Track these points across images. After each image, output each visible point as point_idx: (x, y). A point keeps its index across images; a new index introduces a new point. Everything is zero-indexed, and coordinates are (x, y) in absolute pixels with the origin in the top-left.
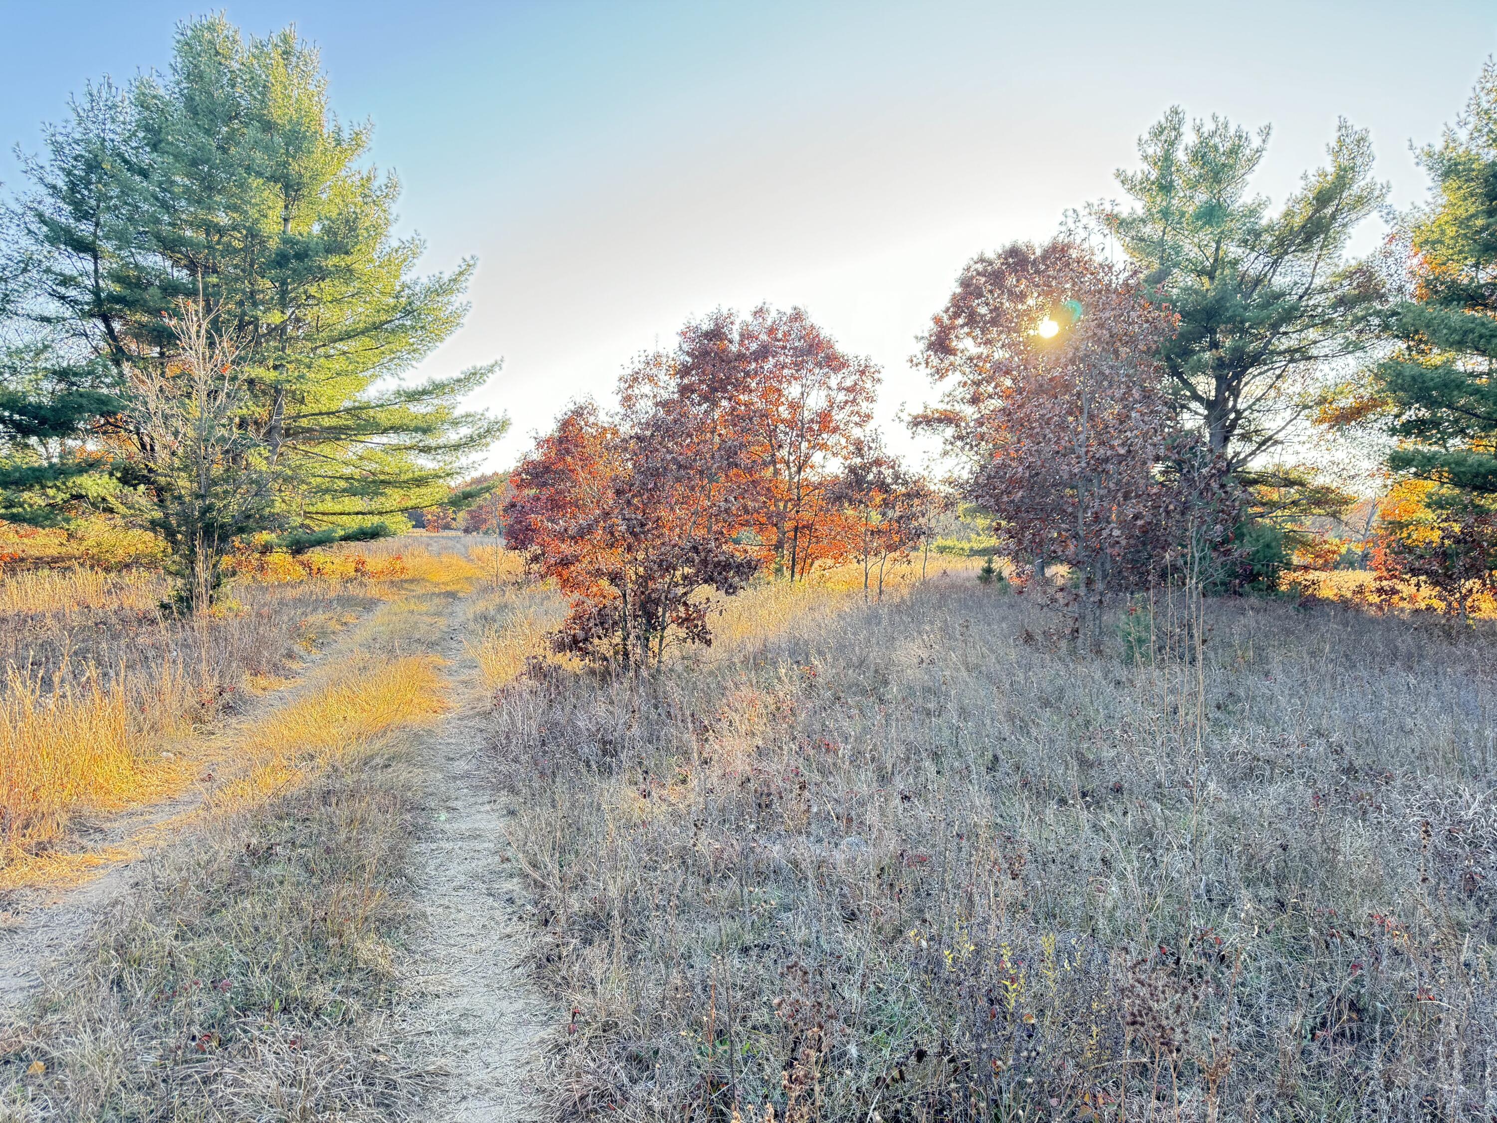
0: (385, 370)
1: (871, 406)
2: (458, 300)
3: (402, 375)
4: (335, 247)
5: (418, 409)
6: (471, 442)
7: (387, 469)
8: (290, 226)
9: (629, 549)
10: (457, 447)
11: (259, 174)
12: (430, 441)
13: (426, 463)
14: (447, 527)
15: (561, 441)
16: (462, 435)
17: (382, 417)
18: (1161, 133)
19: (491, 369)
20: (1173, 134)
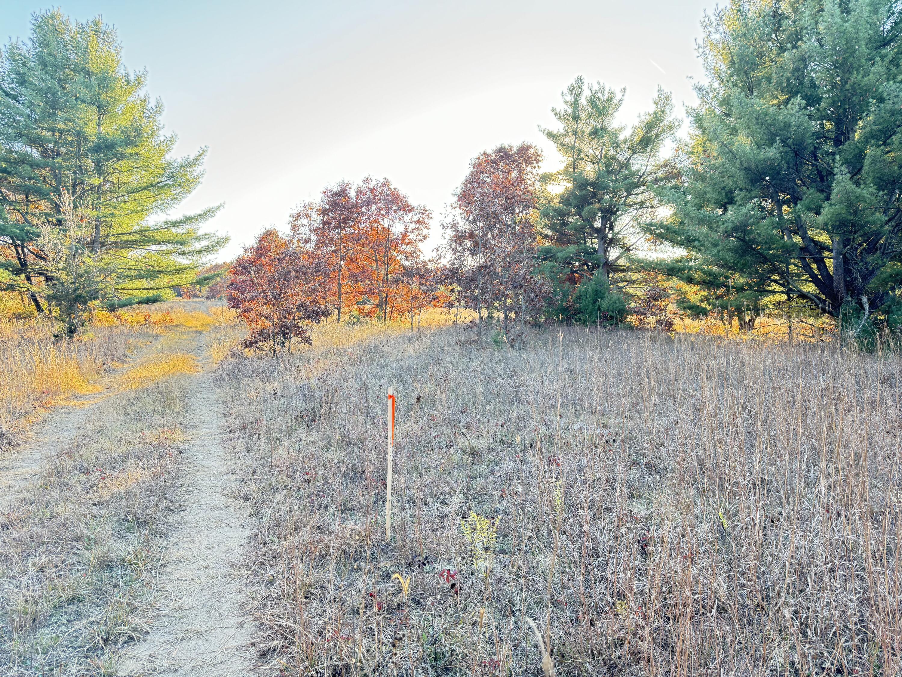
0: (158, 210)
1: (428, 231)
2: (198, 169)
3: (168, 212)
4: (129, 143)
5: (179, 230)
6: (207, 249)
7: (160, 265)
8: (101, 128)
9: (274, 305)
10: (200, 252)
11: (83, 101)
12: (185, 249)
13: (183, 261)
14: (195, 296)
15: (257, 250)
16: (202, 245)
17: (158, 236)
18: (573, 89)
19: (218, 208)
20: (579, 90)
